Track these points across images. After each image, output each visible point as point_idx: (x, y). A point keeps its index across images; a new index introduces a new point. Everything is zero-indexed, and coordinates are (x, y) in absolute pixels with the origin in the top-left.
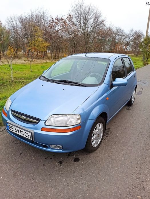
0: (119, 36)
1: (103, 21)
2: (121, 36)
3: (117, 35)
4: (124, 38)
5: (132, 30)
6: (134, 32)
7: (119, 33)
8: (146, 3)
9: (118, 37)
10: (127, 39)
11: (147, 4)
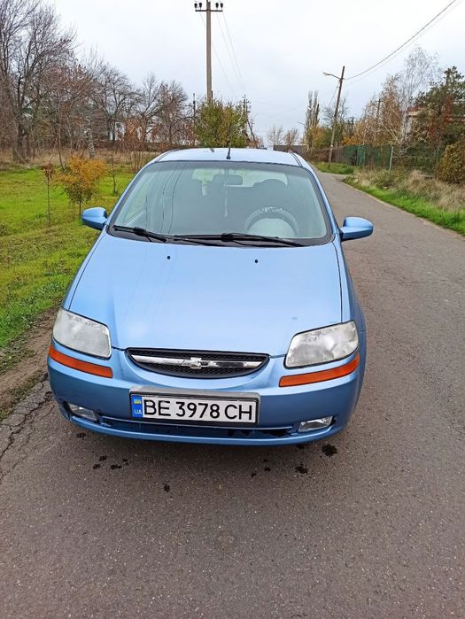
0: (117, 95)
1: (65, 41)
2: (121, 98)
3: (108, 92)
4: (132, 104)
5: (152, 81)
6: (157, 84)
7: (114, 84)
8: (196, 5)
9: (113, 98)
10: (141, 108)
11: (198, 8)
